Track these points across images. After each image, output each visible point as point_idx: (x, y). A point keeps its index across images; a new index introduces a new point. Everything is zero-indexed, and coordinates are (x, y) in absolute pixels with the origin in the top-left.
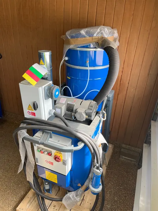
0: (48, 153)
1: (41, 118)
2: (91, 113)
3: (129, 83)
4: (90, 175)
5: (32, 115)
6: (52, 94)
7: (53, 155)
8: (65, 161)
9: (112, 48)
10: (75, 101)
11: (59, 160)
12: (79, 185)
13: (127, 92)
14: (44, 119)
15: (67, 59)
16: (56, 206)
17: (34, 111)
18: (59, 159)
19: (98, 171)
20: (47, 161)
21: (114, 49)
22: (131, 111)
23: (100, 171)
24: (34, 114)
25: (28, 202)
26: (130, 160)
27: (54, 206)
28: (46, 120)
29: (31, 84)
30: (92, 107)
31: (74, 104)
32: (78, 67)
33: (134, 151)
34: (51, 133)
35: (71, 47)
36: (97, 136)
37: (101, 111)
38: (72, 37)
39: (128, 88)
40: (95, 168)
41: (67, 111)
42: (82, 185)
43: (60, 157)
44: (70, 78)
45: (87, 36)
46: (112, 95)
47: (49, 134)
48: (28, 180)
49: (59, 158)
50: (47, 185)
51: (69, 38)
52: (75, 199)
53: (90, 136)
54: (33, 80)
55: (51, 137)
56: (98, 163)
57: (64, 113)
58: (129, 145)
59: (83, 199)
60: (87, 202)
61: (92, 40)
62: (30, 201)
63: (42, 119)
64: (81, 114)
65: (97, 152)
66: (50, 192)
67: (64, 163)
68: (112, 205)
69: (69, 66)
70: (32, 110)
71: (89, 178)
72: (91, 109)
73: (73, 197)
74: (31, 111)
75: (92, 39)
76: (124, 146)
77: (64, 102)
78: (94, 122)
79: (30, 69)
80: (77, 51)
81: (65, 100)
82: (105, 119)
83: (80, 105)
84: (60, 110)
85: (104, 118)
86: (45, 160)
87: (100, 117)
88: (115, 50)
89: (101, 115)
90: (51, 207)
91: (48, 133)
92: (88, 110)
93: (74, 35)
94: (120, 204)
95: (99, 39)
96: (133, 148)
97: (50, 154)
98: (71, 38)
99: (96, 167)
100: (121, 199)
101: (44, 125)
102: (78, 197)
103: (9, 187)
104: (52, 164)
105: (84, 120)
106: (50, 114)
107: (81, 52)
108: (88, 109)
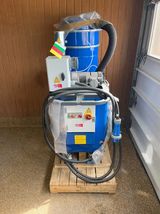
0: (78, 116)
5: (58, 87)
7: (83, 116)
9: (111, 24)
10: (85, 73)
11: (90, 117)
12: (101, 142)
15: (66, 42)
20: (76, 125)
24: (60, 86)
25: (58, 176)
31: (86, 75)
35: (72, 30)
38: (70, 22)
40: (116, 119)
42: (103, 141)
47: (82, 96)
48: (56, 153)
64: (95, 81)
70: (59, 82)
72: (101, 77)
75: (90, 22)
77: (76, 76)
79: (54, 45)
80: (74, 33)
81: (77, 74)
83: (91, 75)
91: (80, 95)
95: (96, 21)
100: (125, 153)
104: (82, 125)
105: (97, 86)
107: (77, 33)
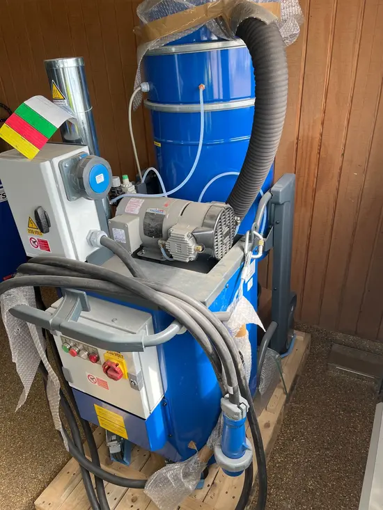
0: (88, 354)
1: (64, 256)
2: (212, 236)
3: (343, 155)
4: (221, 420)
5: (42, 248)
6: (81, 179)
7: (102, 360)
8: (135, 377)
9: (260, 21)
10: (166, 205)
11: (115, 375)
12: (193, 446)
13: (339, 181)
14: (73, 258)
15: (146, 87)
16: (139, 499)
17: (44, 237)
18: (117, 372)
19: (233, 407)
21: (264, 23)
22: (353, 235)
23: (239, 407)
24: (44, 245)
25: (68, 486)
26: (359, 377)
27: (133, 501)
28: (82, 259)
29: (24, 157)
30: (213, 217)
31: (164, 214)
32: (178, 108)
33: (369, 351)
34: (83, 295)
35: (152, 46)
36: (232, 305)
37: (248, 233)
38: (151, 17)
39: (341, 169)
40: (227, 398)
41: (145, 234)
42: (201, 445)
43: (120, 366)
44: (160, 145)
45: (191, 5)
46: (284, 187)
47: (79, 300)
48: (57, 428)
49: (115, 371)
50: (114, 440)
51: (145, 22)
52: (182, 485)
53: (204, 303)
54: (27, 143)
55: (85, 308)
56: (230, 384)
57: (141, 243)
58: (356, 334)
59: (213, 483)
60: (223, 491)
61: (207, 15)
62: (71, 482)
63: (67, 257)
64: (180, 240)
65: (223, 352)
66: (125, 459)
67: (135, 384)
68: (300, 503)
69: (155, 109)
70: (38, 233)
71: (218, 426)
72: (211, 227)
73: (176, 478)
74: (36, 237)
75: (206, 11)
76: (339, 336)
77: (137, 212)
78: (223, 265)
79: (19, 111)
80: (171, 56)
81: (141, 205)
82: (260, 254)
83: (181, 215)
84: (123, 231)
85: (256, 252)
86: (88, 374)
87: (243, 250)
88: (269, 27)
89: (247, 245)
90: (125, 501)
91: (74, 296)
92: (204, 228)
93: (156, 9)
94: (321, 501)
95: (223, 7)
96: (366, 343)
97: (94, 358)
98: (149, 21)
99: (227, 395)
100: (325, 486)
101: (67, 272)
102: (191, 477)
103: (29, 444)
104: (105, 385)
105: (193, 257)
106: (90, 243)
107: (185, 57)
108: (204, 224)
